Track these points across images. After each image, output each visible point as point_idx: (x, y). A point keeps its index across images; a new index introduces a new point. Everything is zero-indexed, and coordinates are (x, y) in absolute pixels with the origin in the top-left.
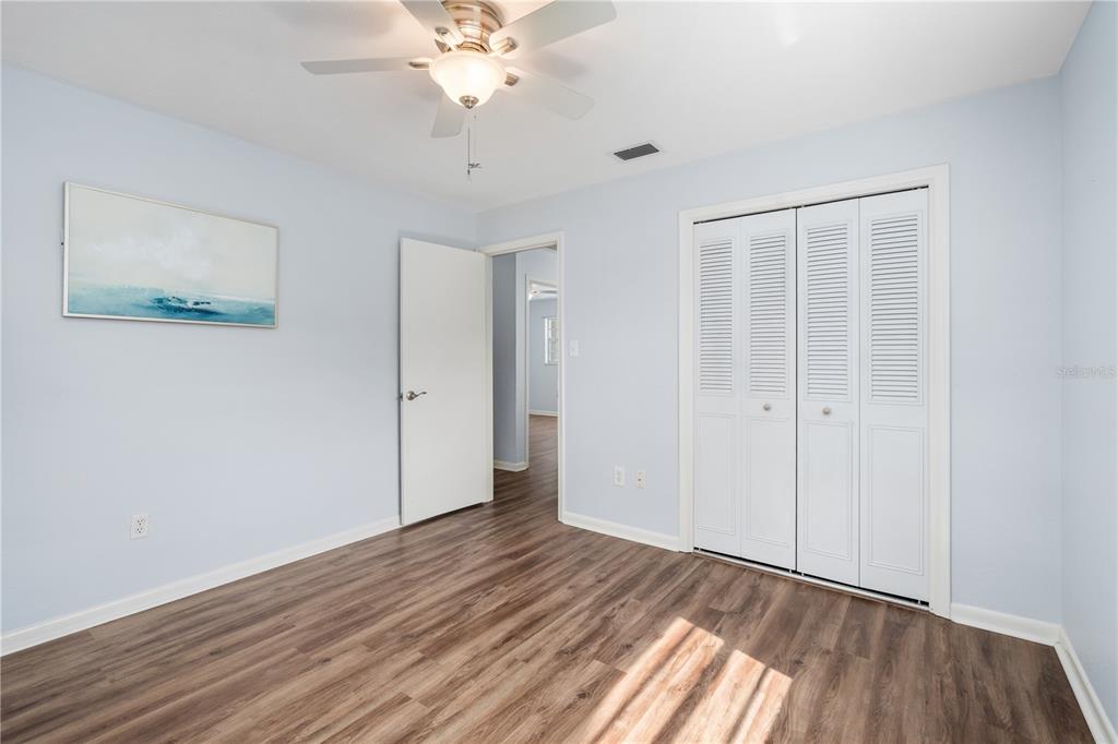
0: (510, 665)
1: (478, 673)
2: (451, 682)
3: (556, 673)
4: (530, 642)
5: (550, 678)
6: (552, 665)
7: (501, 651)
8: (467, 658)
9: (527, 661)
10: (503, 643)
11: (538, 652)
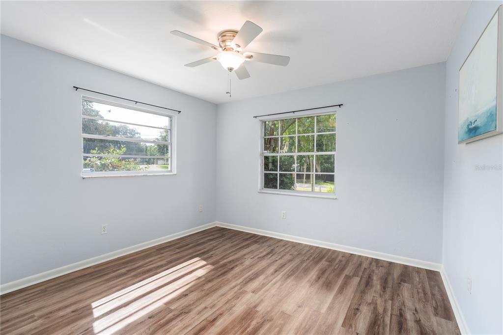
0: (214, 306)
1: (228, 302)
2: (238, 298)
3: (193, 303)
4: (203, 318)
5: (197, 301)
6: (195, 306)
7: (218, 312)
8: (234, 309)
9: (206, 308)
10: (217, 318)
11: (199, 313)
